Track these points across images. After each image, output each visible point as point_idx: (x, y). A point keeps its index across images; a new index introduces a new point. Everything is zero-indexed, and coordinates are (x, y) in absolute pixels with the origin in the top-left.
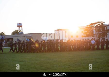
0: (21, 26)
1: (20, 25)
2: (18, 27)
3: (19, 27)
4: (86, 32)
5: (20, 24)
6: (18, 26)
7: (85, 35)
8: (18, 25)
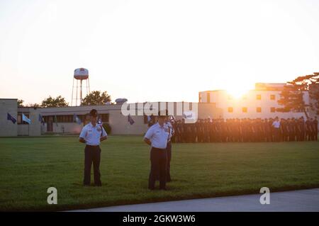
0: (86, 77)
1: (83, 74)
2: (76, 80)
3: (79, 81)
4: (283, 97)
5: (82, 70)
6: (77, 77)
7: (283, 107)
8: (78, 74)
